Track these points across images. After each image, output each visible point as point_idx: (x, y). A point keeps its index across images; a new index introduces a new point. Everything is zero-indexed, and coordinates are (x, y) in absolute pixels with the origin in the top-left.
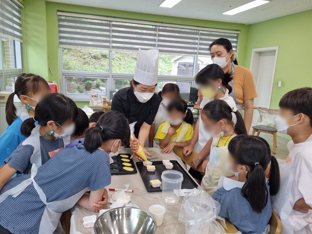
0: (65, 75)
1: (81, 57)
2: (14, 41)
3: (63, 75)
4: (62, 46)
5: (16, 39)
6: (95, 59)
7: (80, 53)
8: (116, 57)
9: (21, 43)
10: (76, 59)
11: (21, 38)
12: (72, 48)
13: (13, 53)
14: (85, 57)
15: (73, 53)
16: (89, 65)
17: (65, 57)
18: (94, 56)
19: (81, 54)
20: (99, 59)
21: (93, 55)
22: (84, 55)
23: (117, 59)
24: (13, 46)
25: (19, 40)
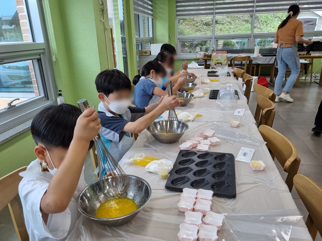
0: (180, 40)
1: (194, 25)
2: (148, 18)
3: (178, 40)
4: (178, 17)
5: (149, 16)
6: (207, 25)
7: (193, 22)
8: (227, 22)
9: (152, 19)
10: (190, 28)
11: (152, 15)
12: (187, 18)
13: (147, 27)
14: (197, 25)
15: (188, 22)
16: (201, 32)
17: (181, 27)
18: (206, 23)
19: (195, 22)
20: (210, 25)
21: (204, 22)
22: (197, 23)
23: (227, 23)
24: (147, 22)
25: (151, 17)
